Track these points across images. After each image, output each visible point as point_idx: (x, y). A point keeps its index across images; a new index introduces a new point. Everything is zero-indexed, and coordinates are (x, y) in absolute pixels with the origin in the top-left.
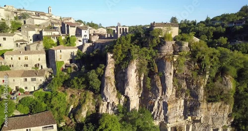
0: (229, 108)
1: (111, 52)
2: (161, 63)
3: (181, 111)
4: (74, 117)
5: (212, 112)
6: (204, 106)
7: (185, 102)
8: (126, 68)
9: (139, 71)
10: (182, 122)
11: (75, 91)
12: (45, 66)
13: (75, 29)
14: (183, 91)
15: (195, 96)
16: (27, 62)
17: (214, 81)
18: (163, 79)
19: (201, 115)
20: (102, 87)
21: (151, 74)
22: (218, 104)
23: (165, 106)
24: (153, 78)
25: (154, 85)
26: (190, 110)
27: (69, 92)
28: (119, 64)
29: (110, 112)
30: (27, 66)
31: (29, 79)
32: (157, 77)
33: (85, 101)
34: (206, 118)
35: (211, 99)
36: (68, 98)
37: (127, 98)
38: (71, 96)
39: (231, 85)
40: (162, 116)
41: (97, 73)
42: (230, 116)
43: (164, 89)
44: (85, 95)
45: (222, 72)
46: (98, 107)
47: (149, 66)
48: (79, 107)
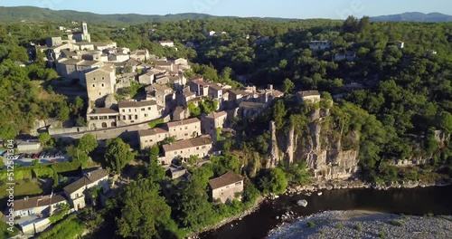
0: (356, 153)
1: (273, 119)
2: (312, 126)
3: (324, 159)
4: (248, 174)
5: (346, 158)
6: (341, 154)
7: (328, 152)
8: (288, 132)
9: (295, 134)
10: (325, 167)
11: (241, 153)
12: (200, 134)
13: (207, 89)
14: (326, 144)
15: (335, 147)
16: (186, 131)
17: (346, 134)
18: (314, 138)
19: (339, 161)
20: (270, 149)
21: (305, 135)
22: (350, 151)
23: (315, 157)
24: (306, 138)
25: (307, 143)
26: (331, 157)
27: (237, 155)
28: (280, 130)
29: (273, 166)
30: (186, 135)
31: (200, 147)
32: (309, 137)
33: (254, 161)
34: (342, 162)
35: (345, 148)
36: (238, 159)
37: (287, 155)
38: (241, 157)
39: (357, 135)
40: (312, 165)
41: (264, 138)
42: (357, 159)
43: (315, 145)
44: (253, 156)
45: (352, 127)
46: (264, 164)
47: (304, 128)
48: (251, 165)
